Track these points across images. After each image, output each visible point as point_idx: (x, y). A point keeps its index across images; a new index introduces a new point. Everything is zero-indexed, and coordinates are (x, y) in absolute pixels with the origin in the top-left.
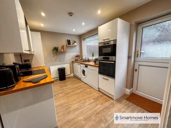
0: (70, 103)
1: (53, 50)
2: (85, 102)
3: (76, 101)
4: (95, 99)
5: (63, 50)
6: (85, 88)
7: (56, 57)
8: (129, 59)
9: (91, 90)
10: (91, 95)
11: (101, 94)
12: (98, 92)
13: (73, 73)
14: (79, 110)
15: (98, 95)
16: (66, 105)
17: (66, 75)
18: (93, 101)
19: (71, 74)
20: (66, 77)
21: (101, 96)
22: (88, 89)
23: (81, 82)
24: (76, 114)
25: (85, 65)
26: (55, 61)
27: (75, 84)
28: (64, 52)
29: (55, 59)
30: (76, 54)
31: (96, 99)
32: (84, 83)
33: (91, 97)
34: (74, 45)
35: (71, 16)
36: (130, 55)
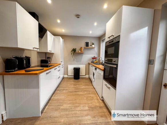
0: (65, 102)
1: (72, 51)
2: (79, 106)
3: (71, 102)
4: (91, 107)
5: (80, 51)
6: (90, 92)
7: (74, 58)
8: (150, 65)
9: (94, 96)
10: (90, 102)
11: (102, 105)
12: (101, 101)
13: (89, 75)
14: (67, 111)
15: (98, 104)
16: (61, 101)
17: (80, 75)
18: (87, 108)
19: (86, 75)
20: (80, 77)
21: (101, 107)
22: (92, 94)
23: (90, 85)
24: (61, 113)
25: (95, 67)
26: (73, 61)
27: (84, 85)
28: (81, 54)
29: (73, 59)
30: (93, 56)
31: (92, 109)
32: (93, 87)
33: (89, 103)
34: (91, 46)
35: (78, 17)
36: (151, 59)
